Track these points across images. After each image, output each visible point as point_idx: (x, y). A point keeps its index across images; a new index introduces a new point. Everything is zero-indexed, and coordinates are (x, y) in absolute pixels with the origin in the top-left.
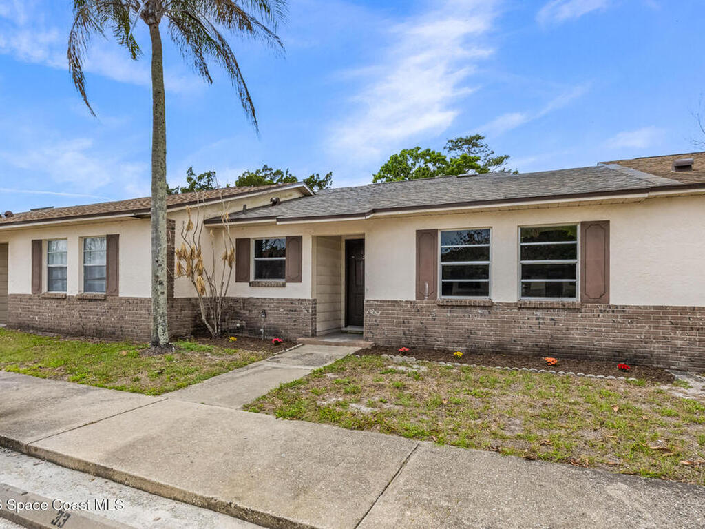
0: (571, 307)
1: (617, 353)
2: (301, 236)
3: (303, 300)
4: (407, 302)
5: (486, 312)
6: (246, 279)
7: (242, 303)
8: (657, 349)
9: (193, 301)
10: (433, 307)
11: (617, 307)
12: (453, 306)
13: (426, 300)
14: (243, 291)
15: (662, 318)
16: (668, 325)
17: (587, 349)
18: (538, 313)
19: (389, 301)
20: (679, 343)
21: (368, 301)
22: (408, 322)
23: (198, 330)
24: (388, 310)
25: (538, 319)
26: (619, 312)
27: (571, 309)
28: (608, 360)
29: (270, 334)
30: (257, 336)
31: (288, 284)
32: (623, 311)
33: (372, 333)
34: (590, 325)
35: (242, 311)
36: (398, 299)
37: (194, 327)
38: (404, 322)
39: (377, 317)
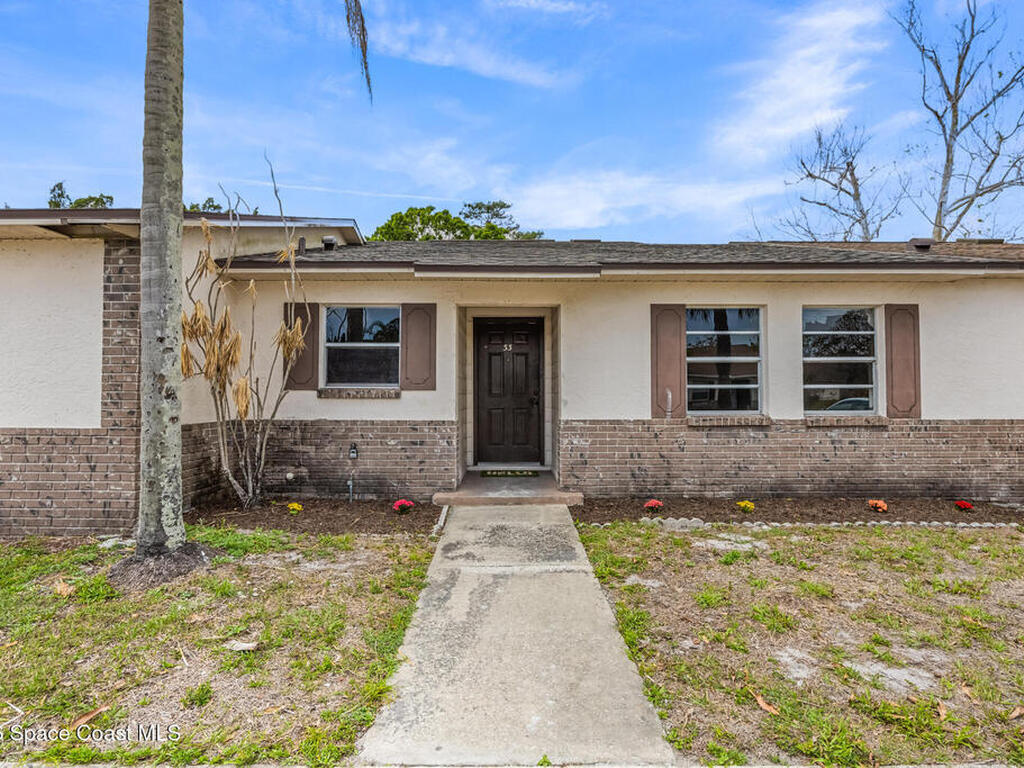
0: (877, 424)
1: (931, 486)
2: (435, 305)
3: (438, 423)
4: (636, 422)
5: (761, 434)
6: (310, 384)
7: (298, 433)
8: (976, 476)
9: (195, 431)
10: (681, 429)
11: (930, 422)
12: (711, 428)
13: (668, 419)
14: (304, 406)
15: (979, 436)
16: (986, 444)
17: (896, 482)
18: (833, 434)
19: (605, 421)
20: (998, 467)
21: (567, 422)
22: (639, 456)
23: (202, 494)
24: (604, 436)
25: (833, 442)
26: (932, 429)
27: (876, 426)
28: (922, 495)
29: (367, 489)
30: (337, 496)
31: (404, 394)
32: (936, 426)
33: (577, 477)
34: (899, 449)
35: (301, 448)
36: (622, 418)
37: (197, 488)
38: (632, 456)
39: (585, 449)
